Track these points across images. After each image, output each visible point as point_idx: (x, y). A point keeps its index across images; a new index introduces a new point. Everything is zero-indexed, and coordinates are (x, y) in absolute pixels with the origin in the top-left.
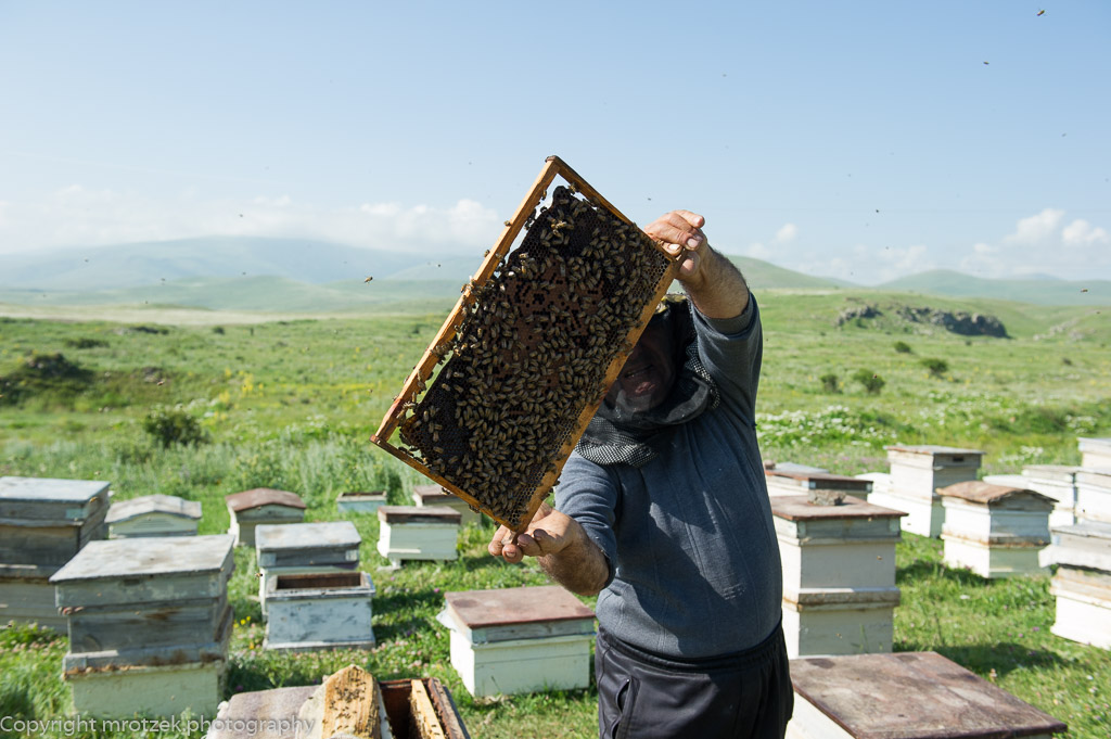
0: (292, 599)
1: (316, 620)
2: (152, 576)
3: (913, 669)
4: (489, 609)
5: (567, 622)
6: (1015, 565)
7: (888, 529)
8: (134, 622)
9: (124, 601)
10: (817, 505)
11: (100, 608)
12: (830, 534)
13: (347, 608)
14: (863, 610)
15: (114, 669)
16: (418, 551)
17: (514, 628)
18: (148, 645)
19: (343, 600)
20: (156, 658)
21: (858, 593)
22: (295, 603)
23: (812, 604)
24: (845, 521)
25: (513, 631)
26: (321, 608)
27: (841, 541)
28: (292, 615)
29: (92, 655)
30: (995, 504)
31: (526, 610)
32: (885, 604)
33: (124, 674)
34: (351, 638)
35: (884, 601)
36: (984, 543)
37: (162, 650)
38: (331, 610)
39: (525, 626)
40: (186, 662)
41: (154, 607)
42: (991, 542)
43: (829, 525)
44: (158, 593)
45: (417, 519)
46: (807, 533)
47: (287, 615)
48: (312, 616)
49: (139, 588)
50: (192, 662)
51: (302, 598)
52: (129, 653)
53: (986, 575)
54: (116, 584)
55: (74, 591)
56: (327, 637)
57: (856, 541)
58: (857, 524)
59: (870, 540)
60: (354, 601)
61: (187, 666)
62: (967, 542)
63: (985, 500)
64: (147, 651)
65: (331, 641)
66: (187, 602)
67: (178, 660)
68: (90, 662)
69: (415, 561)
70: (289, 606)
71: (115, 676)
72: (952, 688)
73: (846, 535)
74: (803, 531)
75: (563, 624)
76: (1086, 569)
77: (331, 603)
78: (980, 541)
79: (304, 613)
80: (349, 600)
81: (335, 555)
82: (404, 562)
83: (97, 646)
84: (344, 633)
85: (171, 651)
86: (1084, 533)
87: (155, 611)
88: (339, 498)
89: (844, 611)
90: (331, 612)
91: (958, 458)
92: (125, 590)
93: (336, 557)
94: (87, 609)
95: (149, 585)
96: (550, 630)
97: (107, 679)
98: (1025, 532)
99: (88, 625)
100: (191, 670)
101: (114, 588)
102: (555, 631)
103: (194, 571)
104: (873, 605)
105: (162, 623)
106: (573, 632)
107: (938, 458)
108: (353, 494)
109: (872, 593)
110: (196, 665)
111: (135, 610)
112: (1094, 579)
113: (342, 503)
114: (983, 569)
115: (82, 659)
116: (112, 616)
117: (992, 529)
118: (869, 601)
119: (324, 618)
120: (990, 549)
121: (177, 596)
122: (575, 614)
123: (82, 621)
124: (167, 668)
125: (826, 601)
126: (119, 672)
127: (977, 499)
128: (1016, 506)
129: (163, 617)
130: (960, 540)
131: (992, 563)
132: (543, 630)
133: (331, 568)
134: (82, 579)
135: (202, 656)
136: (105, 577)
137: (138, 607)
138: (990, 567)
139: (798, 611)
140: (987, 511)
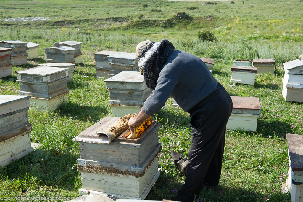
5: (249, 110)
8: (124, 94)
9: (121, 88)
11: (116, 89)
15: (120, 105)
16: (241, 81)
18: (127, 100)
20: (129, 104)
29: (115, 101)
33: (122, 107)
37: (130, 102)
41: (128, 91)
44: (129, 87)
45: (241, 71)
49: (124, 85)
50: (137, 106)
52: (123, 102)
54: (119, 84)
55: (110, 84)
61: (136, 107)
64: (127, 102)
66: (136, 90)
67: (134, 105)
68: (114, 103)
71: (120, 107)
75: (247, 110)
82: (237, 84)
83: (116, 99)
85: (132, 102)
87: (129, 92)
92: (121, 85)
94: (113, 89)
95: (126, 85)
96: (243, 112)
97: (118, 107)
99: (114, 93)
103: (136, 82)
105: (131, 95)
106: (251, 113)
110: (138, 107)
113: (235, 63)
115: (112, 102)
116: (119, 92)
121: (133, 88)
123: (112, 92)
124: (131, 107)
129: (130, 93)
132: (240, 111)
134: (111, 81)
135: (140, 105)
136: (116, 81)
137: (124, 90)
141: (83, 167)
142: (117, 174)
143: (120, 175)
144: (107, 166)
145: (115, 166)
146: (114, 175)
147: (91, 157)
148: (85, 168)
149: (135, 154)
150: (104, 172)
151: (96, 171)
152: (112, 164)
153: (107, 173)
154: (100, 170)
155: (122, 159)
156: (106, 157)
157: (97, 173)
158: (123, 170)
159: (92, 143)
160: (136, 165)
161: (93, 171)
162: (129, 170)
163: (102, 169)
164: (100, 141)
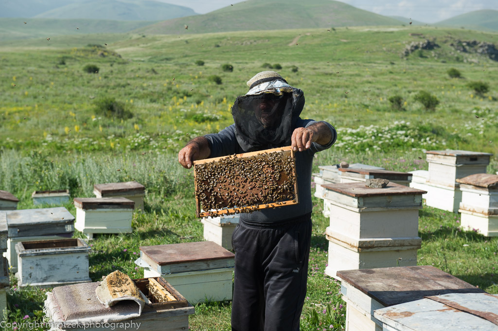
0: (37, 255)
1: (52, 268)
3: (418, 273)
5: (219, 260)
7: (414, 202)
10: (371, 188)
12: (378, 205)
13: (73, 260)
14: (398, 251)
16: (105, 228)
17: (187, 264)
19: (70, 255)
21: (395, 241)
22: (38, 258)
23: (367, 248)
24: (387, 197)
25: (186, 266)
26: (56, 261)
27: (385, 209)
28: (37, 265)
30: (492, 188)
31: (193, 255)
32: (411, 247)
34: (76, 279)
35: (411, 245)
36: (485, 214)
38: (62, 262)
39: (193, 263)
42: (490, 213)
43: (377, 200)
45: (104, 206)
46: (364, 205)
47: (34, 266)
48: (50, 265)
51: (44, 254)
53: (486, 235)
56: (60, 279)
57: (394, 209)
58: (395, 199)
59: (403, 208)
60: (77, 255)
62: (475, 214)
63: (486, 185)
69: (104, 234)
70: (34, 259)
72: (437, 281)
73: (388, 205)
74: (362, 203)
75: (216, 261)
77: (62, 257)
78: (483, 213)
79: (45, 264)
80: (73, 255)
81: (58, 228)
82: (96, 236)
84: (71, 276)
88: (34, 195)
89: (387, 251)
90: (62, 263)
91: (473, 158)
93: (59, 230)
96: (208, 265)
102: (211, 266)
104: (405, 248)
106: (222, 266)
107: (460, 158)
108: (44, 192)
109: (404, 240)
113: (36, 198)
114: (484, 231)
117: (491, 204)
118: (402, 245)
119: (58, 266)
120: (489, 218)
122: (223, 255)
125: (375, 245)
127: (481, 185)
130: (471, 213)
131: (490, 227)
132: (204, 266)
133: (55, 236)
138: (489, 230)
139: (358, 252)
140: (487, 193)
149: (182, 328)
164: (116, 316)
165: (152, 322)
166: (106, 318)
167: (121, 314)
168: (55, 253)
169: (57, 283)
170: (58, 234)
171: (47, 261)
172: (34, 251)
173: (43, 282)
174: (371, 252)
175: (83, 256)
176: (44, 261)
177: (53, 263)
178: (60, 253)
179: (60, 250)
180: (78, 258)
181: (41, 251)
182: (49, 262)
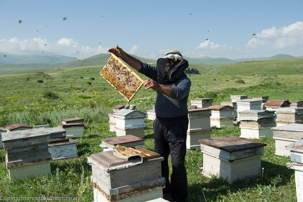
0: (55, 146)
1: (62, 151)
2: (31, 138)
3: (229, 138)
4: (116, 141)
6: (226, 124)
7: (209, 113)
8: (26, 151)
9: (24, 145)
10: (191, 109)
11: (17, 148)
12: (196, 115)
13: (70, 147)
14: (204, 133)
15: (22, 165)
16: (73, 135)
17: (125, 144)
18: (31, 157)
19: (69, 145)
20: (33, 160)
21: (203, 129)
22: (55, 147)
23: (193, 133)
24: (199, 112)
26: (63, 148)
27: (199, 117)
28: (55, 150)
29: (15, 161)
30: (221, 110)
31: (126, 140)
33: (25, 165)
34: (72, 155)
36: (219, 120)
37: (35, 158)
38: (66, 148)
39: (128, 144)
40: (42, 161)
41: (32, 146)
42: (220, 119)
43: (196, 113)
44: (33, 143)
45: (72, 126)
46: (191, 115)
48: (60, 150)
49: (28, 141)
50: (44, 160)
51: (58, 146)
52: (26, 160)
53: (219, 128)
54: (21, 141)
55: (8, 144)
57: (202, 116)
58: (202, 112)
59: (205, 116)
60: (72, 145)
61: (42, 162)
62: (214, 120)
63: (218, 109)
64: (31, 159)
65: (66, 157)
66: (41, 144)
67: (40, 160)
68: (14, 163)
69: (72, 138)
70: (54, 148)
71: (22, 166)
73: (200, 115)
75: (137, 142)
76: (248, 121)
77: (66, 146)
78: (217, 119)
79: (58, 150)
80: (70, 145)
83: (16, 159)
84: (70, 154)
85: (37, 158)
86: (247, 112)
87: (32, 148)
88: (34, 126)
89: (200, 134)
91: (208, 100)
92: (24, 142)
93: (60, 136)
94: (13, 149)
95: (30, 141)
97: (20, 168)
98: (228, 116)
99: (13, 153)
100: (43, 163)
101: (20, 142)
102: (135, 144)
103: (43, 135)
104: (206, 132)
105: (34, 151)
106: (139, 144)
107: (203, 100)
108: (38, 125)
109: (206, 129)
110: (45, 161)
111: (26, 148)
112: (249, 123)
115: (12, 163)
116: (20, 150)
117: (220, 116)
118: (205, 131)
119: (64, 151)
120: (220, 121)
121: (38, 143)
123: (11, 152)
124: (37, 163)
125: (196, 132)
126: (23, 165)
127: (216, 109)
128: (225, 110)
129: (34, 149)
131: (221, 124)
132: (132, 144)
133: (58, 139)
134: (11, 140)
135: (47, 159)
136: (18, 139)
137: (28, 147)
138: (220, 125)
139: (190, 135)
140: (219, 112)
141: (116, 196)
142: (147, 190)
143: (150, 190)
144: (138, 186)
145: (144, 183)
146: (145, 192)
147: (122, 183)
148: (118, 196)
149: (159, 167)
150: (136, 192)
151: (128, 195)
152: (142, 183)
153: (139, 193)
154: (132, 192)
155: (149, 175)
156: (135, 178)
157: (130, 196)
158: (152, 185)
159: (125, 168)
160: (160, 176)
161: (126, 196)
162: (156, 183)
163: (134, 191)
164: (131, 164)
165: (146, 165)
166: (127, 165)
167: (133, 163)
168: (62, 145)
169: (64, 158)
170: (59, 138)
171: (59, 148)
172: (53, 145)
173: (58, 158)
174: (194, 134)
175: (74, 145)
176: (58, 148)
177: (62, 149)
178: (65, 145)
179: (64, 143)
180: (72, 146)
181: (56, 145)
182: (60, 149)
